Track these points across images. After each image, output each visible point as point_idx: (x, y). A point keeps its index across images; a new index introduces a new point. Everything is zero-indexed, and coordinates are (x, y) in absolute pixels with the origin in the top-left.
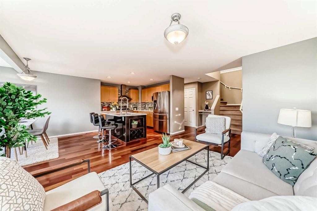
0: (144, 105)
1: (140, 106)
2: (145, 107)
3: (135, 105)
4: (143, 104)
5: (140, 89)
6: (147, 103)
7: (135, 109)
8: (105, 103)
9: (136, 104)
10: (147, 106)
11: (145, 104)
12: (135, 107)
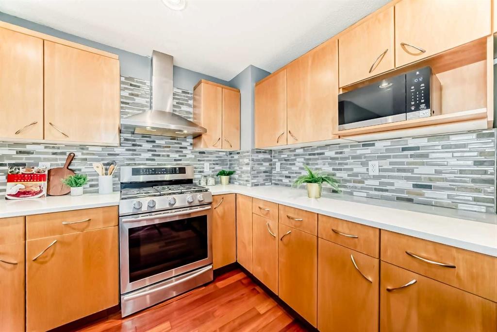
0: (265, 160)
1: (245, 168)
2: (269, 173)
3: (222, 162)
4: (261, 156)
5: (247, 90)
6: (281, 152)
7: (225, 179)
8: (41, 148)
9: (229, 157)
10: (278, 165)
11: (268, 156)
12: (223, 173)
